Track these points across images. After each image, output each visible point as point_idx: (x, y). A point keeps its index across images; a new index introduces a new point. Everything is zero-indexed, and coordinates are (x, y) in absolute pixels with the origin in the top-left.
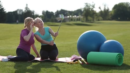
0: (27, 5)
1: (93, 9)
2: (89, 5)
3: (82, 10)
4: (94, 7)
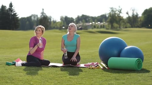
0: (43, 10)
1: (119, 14)
2: (115, 10)
3: (107, 16)
4: (120, 12)
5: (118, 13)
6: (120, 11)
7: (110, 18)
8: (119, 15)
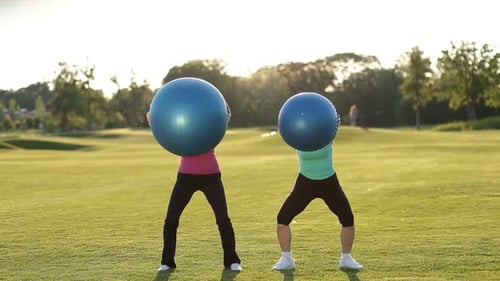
1: (87, 82)
2: (72, 70)
4: (90, 76)
5: (85, 79)
6: (89, 73)
7: (56, 95)
8: (86, 86)
